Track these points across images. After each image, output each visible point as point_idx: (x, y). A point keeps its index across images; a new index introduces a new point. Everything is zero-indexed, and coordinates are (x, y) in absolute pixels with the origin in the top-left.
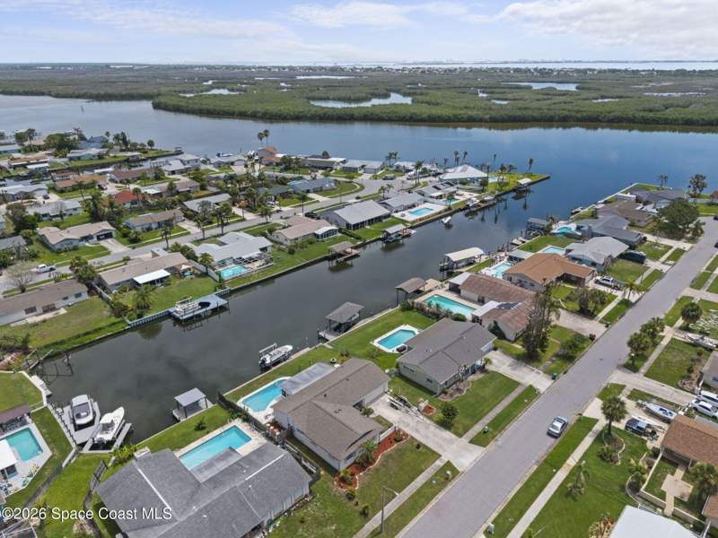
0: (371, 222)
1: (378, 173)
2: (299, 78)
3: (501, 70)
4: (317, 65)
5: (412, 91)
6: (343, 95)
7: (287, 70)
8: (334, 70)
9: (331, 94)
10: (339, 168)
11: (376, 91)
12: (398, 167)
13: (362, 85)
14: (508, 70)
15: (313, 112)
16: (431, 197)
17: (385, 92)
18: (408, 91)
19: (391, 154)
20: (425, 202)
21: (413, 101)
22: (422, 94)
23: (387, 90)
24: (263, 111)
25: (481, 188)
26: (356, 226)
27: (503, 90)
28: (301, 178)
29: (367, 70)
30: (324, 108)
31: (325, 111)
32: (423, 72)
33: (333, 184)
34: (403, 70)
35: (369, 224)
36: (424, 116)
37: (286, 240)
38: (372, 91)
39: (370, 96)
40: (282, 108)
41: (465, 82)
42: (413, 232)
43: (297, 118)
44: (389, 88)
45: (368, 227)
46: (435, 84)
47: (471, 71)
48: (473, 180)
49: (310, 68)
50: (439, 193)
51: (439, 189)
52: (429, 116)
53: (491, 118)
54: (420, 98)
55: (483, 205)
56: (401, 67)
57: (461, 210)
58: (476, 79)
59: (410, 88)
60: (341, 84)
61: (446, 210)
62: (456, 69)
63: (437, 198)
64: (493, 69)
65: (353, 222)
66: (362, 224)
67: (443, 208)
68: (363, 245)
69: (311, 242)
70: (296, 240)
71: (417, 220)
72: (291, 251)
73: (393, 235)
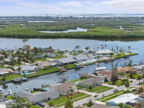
0: (70, 63)
1: (72, 53)
2: (29, 22)
3: (134, 18)
4: (37, 16)
5: (87, 27)
6: (54, 29)
7: (22, 18)
8: (47, 18)
9: (48, 28)
10: (56, 52)
11: (70, 27)
12: (80, 51)
13: (62, 24)
14: (138, 18)
15: (41, 35)
16: (92, 58)
17: (74, 27)
18: (85, 27)
19: (77, 47)
20: (89, 59)
21: (88, 31)
22: (92, 28)
23: (75, 26)
24: (18, 34)
25: (110, 56)
26: (65, 64)
27: (132, 26)
28: (42, 54)
29: (64, 18)
30: (46, 33)
31: (47, 34)
32: (94, 19)
33: (55, 55)
34: (83, 18)
35: (69, 64)
36: (92, 36)
37: (42, 67)
38: (68, 27)
39: (67, 29)
40: (27, 33)
41: (114, 23)
42: (85, 66)
43: (34, 37)
44: (76, 26)
45: (69, 65)
46: (99, 24)
47: (118, 18)
48: (108, 54)
49: (34, 17)
50: (95, 57)
51: (95, 56)
52: (94, 36)
53: (121, 36)
54: (91, 29)
55: (110, 60)
56: (82, 17)
57: (102, 62)
58: (121, 22)
59: (87, 26)
60: (52, 24)
61: (97, 62)
62: (111, 18)
63: (94, 58)
64: (130, 17)
65: (64, 63)
66: (67, 64)
67: (96, 61)
68: (68, 69)
69: (50, 68)
70: (45, 67)
71: (86, 64)
72: (44, 69)
73: (78, 67)
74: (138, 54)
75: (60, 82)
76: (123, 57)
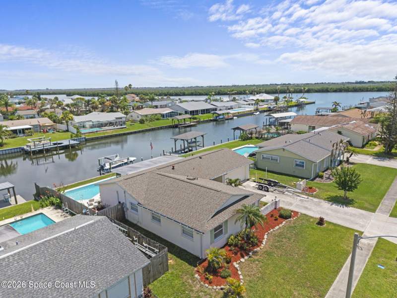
0: (203, 111)
16: (244, 105)
26: (192, 113)
35: (201, 113)
37: (138, 117)
42: (234, 116)
45: (200, 115)
50: (248, 103)
51: (247, 101)
55: (279, 109)
57: (265, 111)
61: (255, 110)
65: (190, 109)
66: (197, 112)
67: (252, 109)
68: (199, 122)
69: (158, 119)
70: (146, 116)
71: (236, 113)
72: (142, 122)
73: (221, 117)
74: (314, 103)
75: (176, 152)
76: (296, 106)
